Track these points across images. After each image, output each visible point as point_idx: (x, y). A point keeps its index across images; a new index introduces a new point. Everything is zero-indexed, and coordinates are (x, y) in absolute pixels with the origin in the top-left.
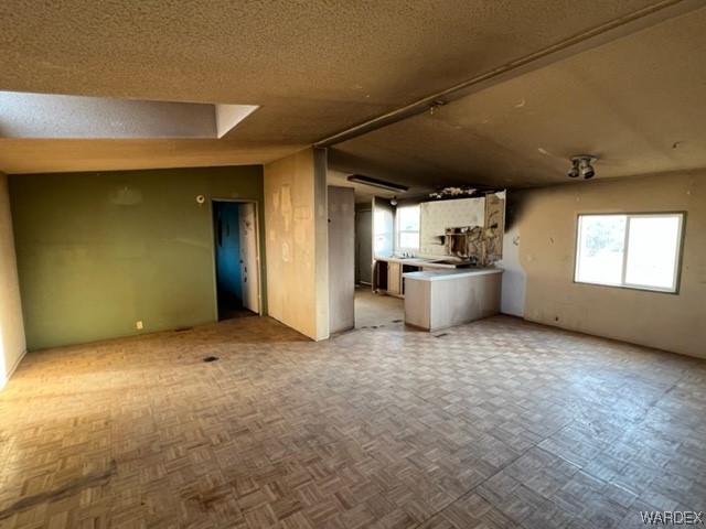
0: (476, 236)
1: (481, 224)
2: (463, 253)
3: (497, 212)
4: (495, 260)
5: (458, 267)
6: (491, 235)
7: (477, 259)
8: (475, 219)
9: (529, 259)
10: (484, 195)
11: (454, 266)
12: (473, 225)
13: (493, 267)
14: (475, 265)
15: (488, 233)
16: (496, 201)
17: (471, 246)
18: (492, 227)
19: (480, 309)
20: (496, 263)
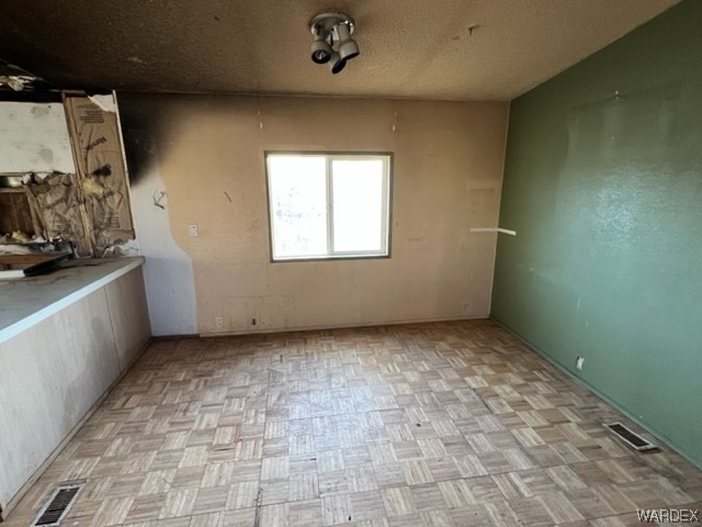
0: (60, 195)
1: (67, 165)
2: (30, 234)
3: (103, 140)
4: (119, 241)
5: (29, 273)
6: (99, 191)
7: (73, 245)
8: (46, 154)
9: (193, 231)
10: (58, 99)
11: (19, 274)
12: (43, 169)
13: (117, 258)
14: (71, 256)
15: (90, 186)
16: (95, 115)
17: (49, 218)
18: (97, 173)
19: (121, 354)
20: (123, 248)
